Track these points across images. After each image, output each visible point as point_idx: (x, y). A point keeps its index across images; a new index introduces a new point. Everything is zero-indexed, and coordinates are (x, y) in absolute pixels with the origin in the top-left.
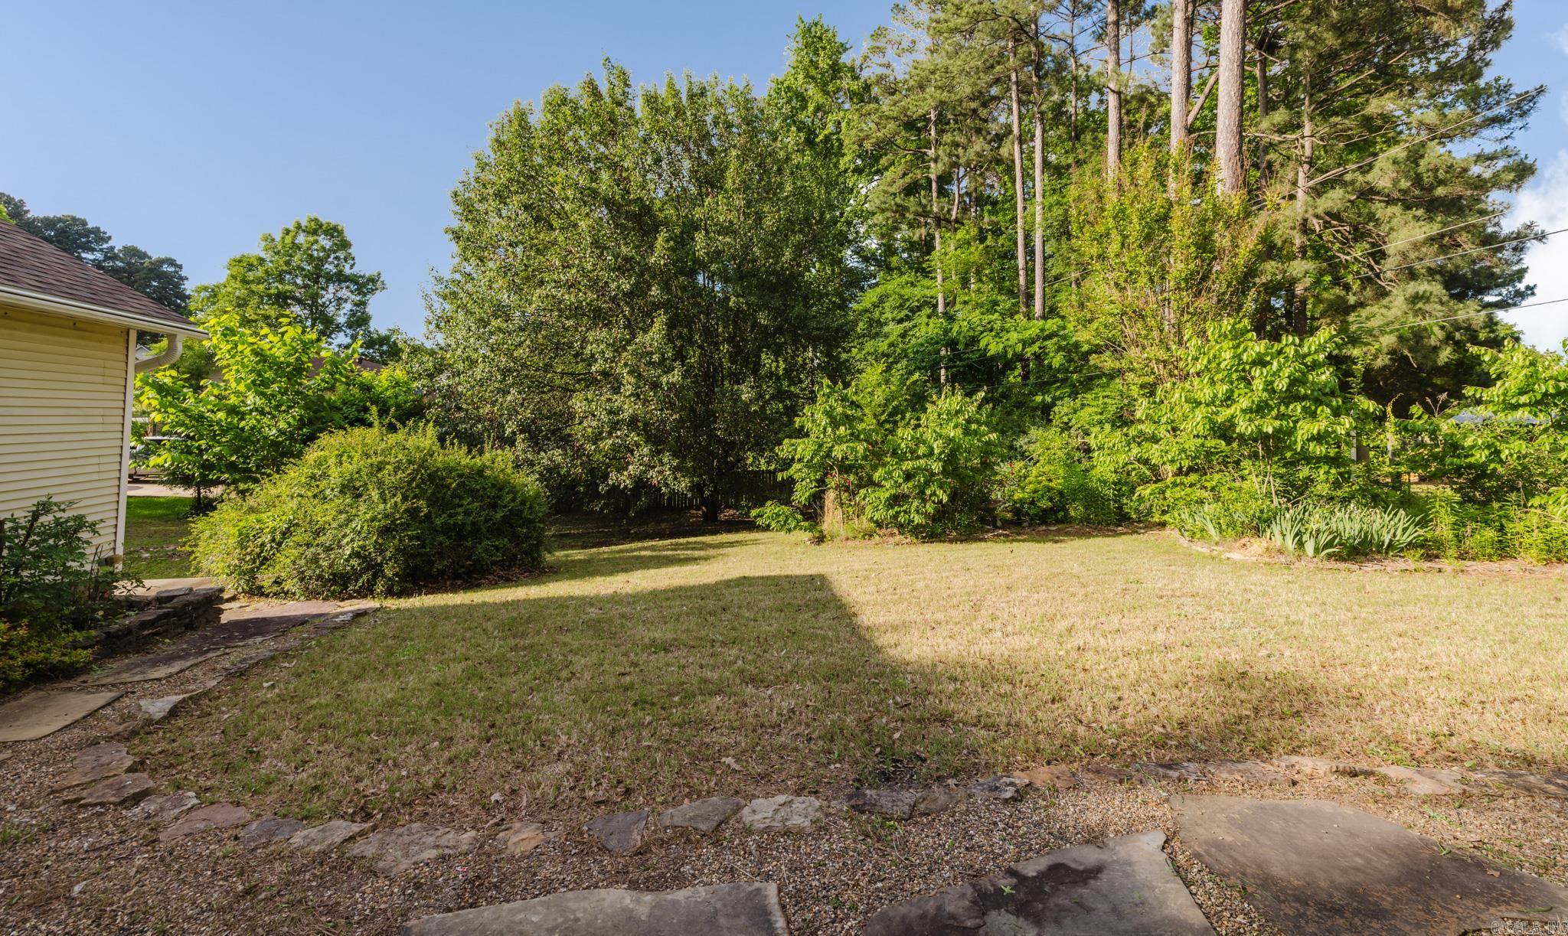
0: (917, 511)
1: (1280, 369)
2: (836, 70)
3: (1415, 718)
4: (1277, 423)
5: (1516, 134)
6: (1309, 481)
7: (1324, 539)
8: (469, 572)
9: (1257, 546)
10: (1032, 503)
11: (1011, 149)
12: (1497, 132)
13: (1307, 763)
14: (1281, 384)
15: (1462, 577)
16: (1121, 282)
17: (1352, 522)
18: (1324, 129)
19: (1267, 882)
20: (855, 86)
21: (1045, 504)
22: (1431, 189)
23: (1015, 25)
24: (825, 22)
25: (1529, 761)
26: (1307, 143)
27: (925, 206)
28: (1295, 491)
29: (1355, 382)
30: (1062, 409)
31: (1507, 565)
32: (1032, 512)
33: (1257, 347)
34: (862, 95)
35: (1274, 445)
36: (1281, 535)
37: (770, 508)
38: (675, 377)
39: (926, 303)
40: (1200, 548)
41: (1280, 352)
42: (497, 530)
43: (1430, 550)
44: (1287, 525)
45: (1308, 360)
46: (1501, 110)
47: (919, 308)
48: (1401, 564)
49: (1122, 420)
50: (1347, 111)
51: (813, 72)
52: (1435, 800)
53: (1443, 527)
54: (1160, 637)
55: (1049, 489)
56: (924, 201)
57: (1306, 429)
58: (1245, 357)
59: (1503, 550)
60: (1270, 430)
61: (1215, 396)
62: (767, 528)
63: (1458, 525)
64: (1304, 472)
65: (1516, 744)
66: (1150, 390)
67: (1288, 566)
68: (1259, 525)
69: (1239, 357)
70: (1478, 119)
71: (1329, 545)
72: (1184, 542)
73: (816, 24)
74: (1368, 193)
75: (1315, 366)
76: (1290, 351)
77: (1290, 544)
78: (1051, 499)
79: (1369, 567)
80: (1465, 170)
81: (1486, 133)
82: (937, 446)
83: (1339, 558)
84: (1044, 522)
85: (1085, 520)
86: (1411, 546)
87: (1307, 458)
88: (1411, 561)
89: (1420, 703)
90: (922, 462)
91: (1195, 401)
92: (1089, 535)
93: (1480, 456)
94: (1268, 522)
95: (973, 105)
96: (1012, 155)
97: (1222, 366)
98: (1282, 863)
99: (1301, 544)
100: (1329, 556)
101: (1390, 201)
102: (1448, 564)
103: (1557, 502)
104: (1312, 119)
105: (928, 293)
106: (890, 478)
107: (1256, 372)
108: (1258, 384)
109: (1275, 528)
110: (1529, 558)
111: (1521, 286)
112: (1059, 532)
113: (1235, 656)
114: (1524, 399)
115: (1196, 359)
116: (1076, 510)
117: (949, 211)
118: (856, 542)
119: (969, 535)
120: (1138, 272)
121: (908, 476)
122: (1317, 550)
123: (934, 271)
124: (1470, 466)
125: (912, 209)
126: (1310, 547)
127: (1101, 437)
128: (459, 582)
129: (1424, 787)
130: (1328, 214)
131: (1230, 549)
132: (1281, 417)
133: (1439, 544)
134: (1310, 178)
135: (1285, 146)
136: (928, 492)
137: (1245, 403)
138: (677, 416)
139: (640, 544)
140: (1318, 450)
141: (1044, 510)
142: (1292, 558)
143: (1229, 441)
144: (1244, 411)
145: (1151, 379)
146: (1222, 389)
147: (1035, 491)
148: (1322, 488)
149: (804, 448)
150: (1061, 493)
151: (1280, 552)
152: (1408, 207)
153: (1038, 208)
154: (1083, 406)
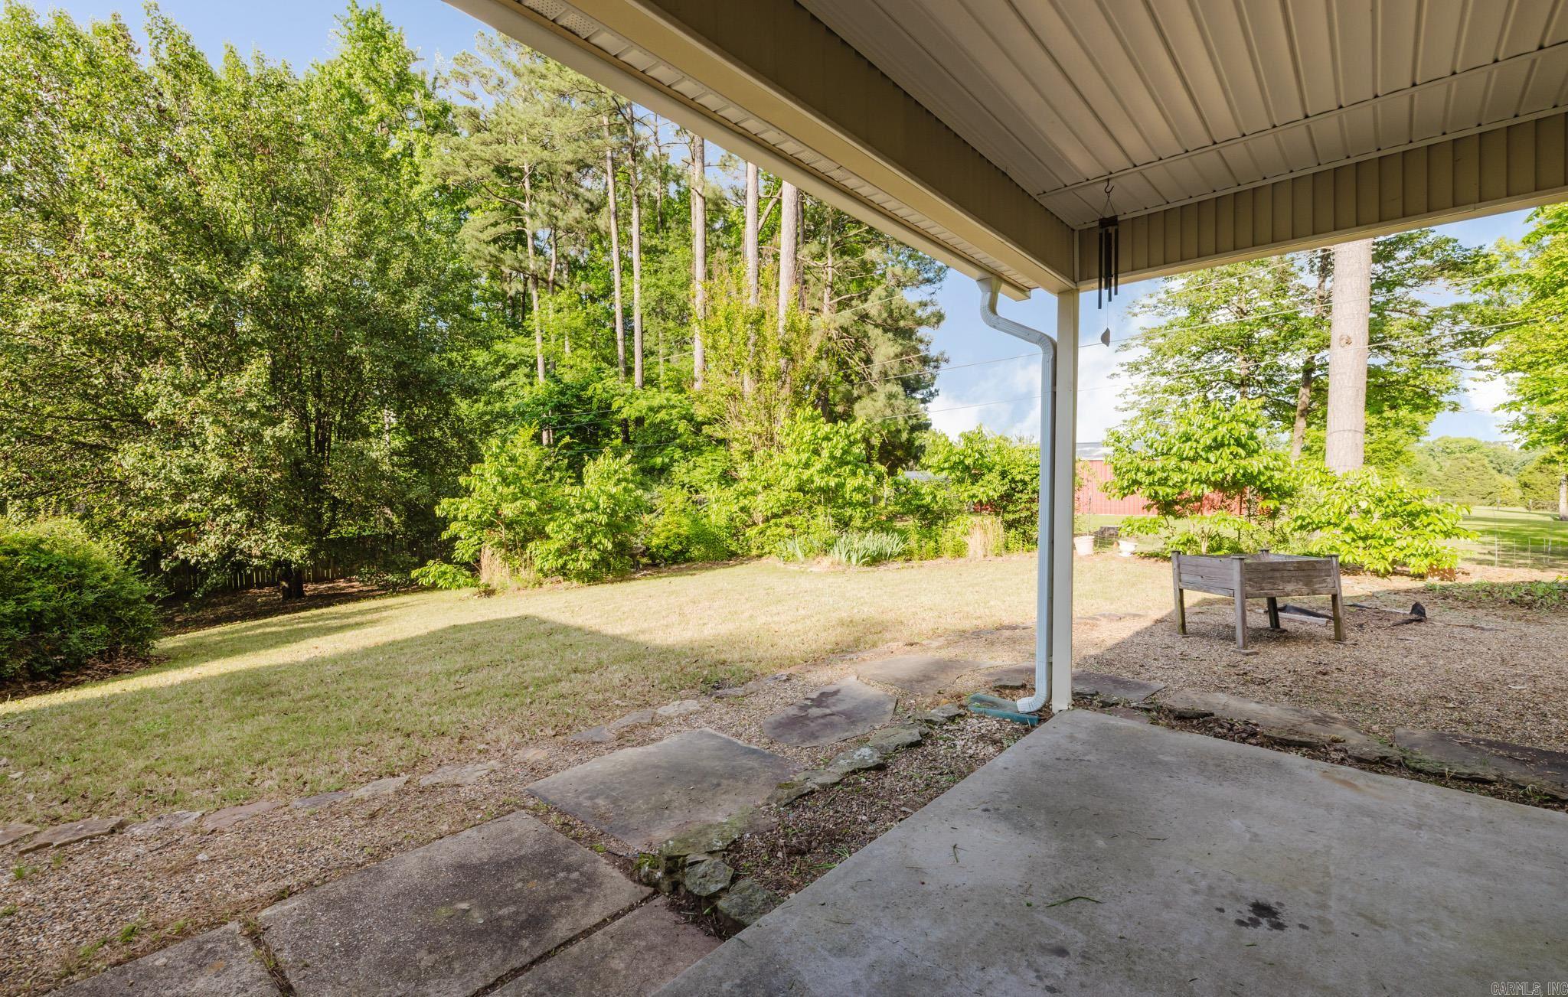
0: (584, 559)
1: (838, 443)
2: (404, 81)
3: (924, 625)
4: (837, 480)
5: (938, 292)
6: (851, 518)
7: (861, 554)
8: (57, 671)
9: (826, 561)
10: (666, 547)
11: (605, 221)
12: (927, 288)
13: (894, 645)
14: (838, 453)
15: (922, 569)
16: (729, 370)
17: (874, 542)
18: (840, 263)
19: (897, 680)
20: (431, 106)
21: (676, 547)
22: (897, 321)
23: (613, 104)
24: (387, 14)
25: (964, 631)
26: (830, 270)
27: (521, 262)
28: (844, 524)
29: (875, 454)
30: (679, 471)
31: (939, 561)
32: (666, 555)
33: (826, 428)
34: (440, 122)
35: (831, 496)
36: (837, 555)
37: (434, 568)
38: (286, 429)
39: (523, 362)
40: (792, 567)
41: (837, 432)
42: (88, 616)
43: (907, 556)
44: (842, 546)
45: (852, 438)
46: (931, 275)
47: (515, 367)
48: (895, 565)
49: (727, 478)
50: (853, 253)
51: (374, 74)
52: (939, 648)
53: (913, 544)
54: (802, 612)
55: (679, 535)
56: (520, 256)
57: (852, 483)
58: (819, 434)
59: (937, 552)
60: (833, 484)
61: (800, 461)
62: (434, 587)
63: (919, 541)
64: (848, 512)
65: (960, 628)
66: (749, 456)
67: (844, 572)
68: (827, 547)
69: (815, 434)
70: (920, 278)
71: (863, 557)
72: (781, 565)
73: (374, 15)
74: (864, 317)
75: (855, 442)
76: (842, 431)
77: (844, 558)
78: (681, 543)
79: (882, 568)
80: (914, 312)
81: (923, 287)
82: (603, 502)
83: (868, 564)
84: (675, 562)
85: (705, 558)
86: (899, 554)
87: (850, 504)
88: (900, 563)
89: (924, 619)
90: (588, 515)
91: (787, 464)
92: (711, 568)
93: (928, 499)
94: (831, 545)
95: (570, 168)
96: (609, 228)
97: (804, 440)
98: (899, 674)
99: (849, 558)
100: (864, 564)
101: (877, 326)
102: (915, 563)
103: (959, 525)
104: (833, 254)
105: (526, 351)
106: (559, 531)
107: (825, 444)
108: (825, 453)
109: (836, 549)
110: (947, 556)
111: (933, 389)
112: (688, 568)
113: (844, 615)
114: (946, 465)
115: (788, 435)
116: (695, 551)
117: (547, 271)
118: (529, 591)
119: (622, 576)
120: (743, 365)
121: (579, 527)
122: (858, 561)
123: (534, 331)
124: (923, 506)
125: (509, 262)
126: (854, 559)
127: (712, 492)
128: (43, 683)
129: (935, 644)
130: (841, 327)
131: (812, 566)
132: (838, 476)
133: (911, 553)
134: (831, 299)
135: (817, 270)
136: (595, 541)
137: (818, 466)
138: (277, 475)
139: (257, 622)
140: (858, 497)
141: (675, 553)
142: (845, 567)
143: (805, 493)
144: (818, 472)
145: (749, 448)
146: (804, 456)
147: (668, 538)
148: (857, 522)
149: (467, 506)
150: (687, 538)
151: (839, 564)
152: (885, 331)
153: (636, 287)
154: (695, 467)
